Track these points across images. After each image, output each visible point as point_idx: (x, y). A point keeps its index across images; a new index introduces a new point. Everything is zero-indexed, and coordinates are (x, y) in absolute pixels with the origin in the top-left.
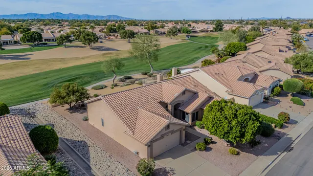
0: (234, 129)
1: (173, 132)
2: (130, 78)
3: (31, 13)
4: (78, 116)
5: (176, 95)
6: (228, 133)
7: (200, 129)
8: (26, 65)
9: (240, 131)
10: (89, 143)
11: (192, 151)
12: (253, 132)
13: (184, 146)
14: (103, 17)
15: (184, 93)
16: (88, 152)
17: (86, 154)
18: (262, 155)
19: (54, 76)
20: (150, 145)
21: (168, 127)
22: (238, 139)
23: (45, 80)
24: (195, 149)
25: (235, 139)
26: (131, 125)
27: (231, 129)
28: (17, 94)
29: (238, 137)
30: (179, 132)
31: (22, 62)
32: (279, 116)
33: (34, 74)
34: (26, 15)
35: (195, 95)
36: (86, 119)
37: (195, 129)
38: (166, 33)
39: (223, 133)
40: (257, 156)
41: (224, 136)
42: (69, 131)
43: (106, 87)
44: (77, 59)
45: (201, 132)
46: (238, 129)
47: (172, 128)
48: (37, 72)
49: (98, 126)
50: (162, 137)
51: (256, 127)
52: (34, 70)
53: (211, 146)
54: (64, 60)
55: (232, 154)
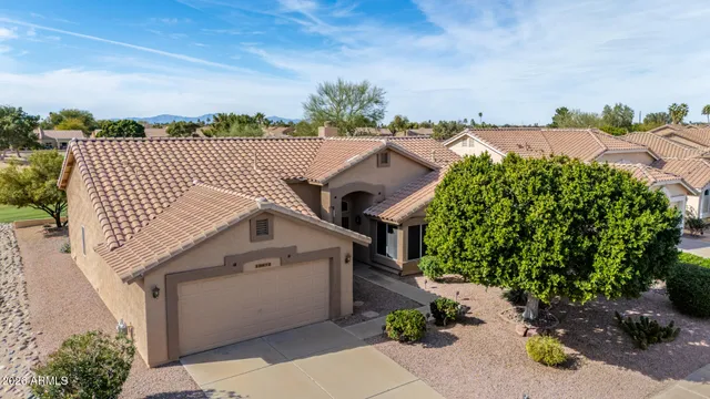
0: (539, 232)
1: (289, 256)
5: (352, 160)
6: (510, 251)
7: (436, 284)
9: (565, 244)
11: (369, 341)
12: (629, 252)
13: (343, 325)
15: (384, 159)
18: (682, 377)
20: (160, 287)
22: (555, 278)
24: (385, 337)
25: (542, 278)
27: (526, 233)
29: (556, 270)
37: (415, 284)
39: (487, 251)
40: (659, 379)
41: (493, 264)
45: (433, 291)
46: (558, 235)
50: (233, 265)
51: (644, 232)
53: (456, 330)
55: (542, 362)
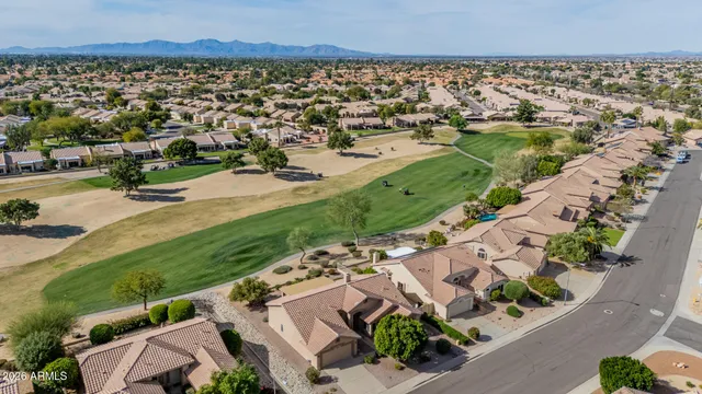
1: (343, 345)
2: (325, 253)
3: (157, 41)
4: (258, 314)
5: (357, 303)
8: (181, 214)
10: (269, 349)
13: (356, 357)
14: (303, 49)
15: (366, 301)
16: (267, 357)
17: (266, 358)
19: (223, 238)
20: (320, 355)
21: (338, 340)
23: (213, 246)
26: (306, 336)
28: (183, 271)
30: (350, 345)
31: (175, 206)
32: (470, 331)
33: (194, 233)
34: (146, 45)
35: (379, 302)
36: (266, 320)
38: (418, 123)
40: (420, 372)
42: (249, 333)
43: (291, 269)
44: (253, 199)
47: (342, 341)
48: (199, 229)
49: (278, 330)
50: (332, 348)
52: (194, 226)
53: (381, 359)
54: (235, 203)
55: (397, 369)
